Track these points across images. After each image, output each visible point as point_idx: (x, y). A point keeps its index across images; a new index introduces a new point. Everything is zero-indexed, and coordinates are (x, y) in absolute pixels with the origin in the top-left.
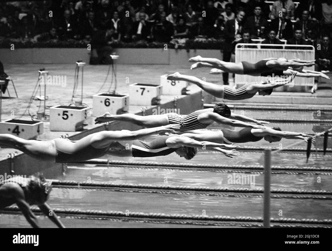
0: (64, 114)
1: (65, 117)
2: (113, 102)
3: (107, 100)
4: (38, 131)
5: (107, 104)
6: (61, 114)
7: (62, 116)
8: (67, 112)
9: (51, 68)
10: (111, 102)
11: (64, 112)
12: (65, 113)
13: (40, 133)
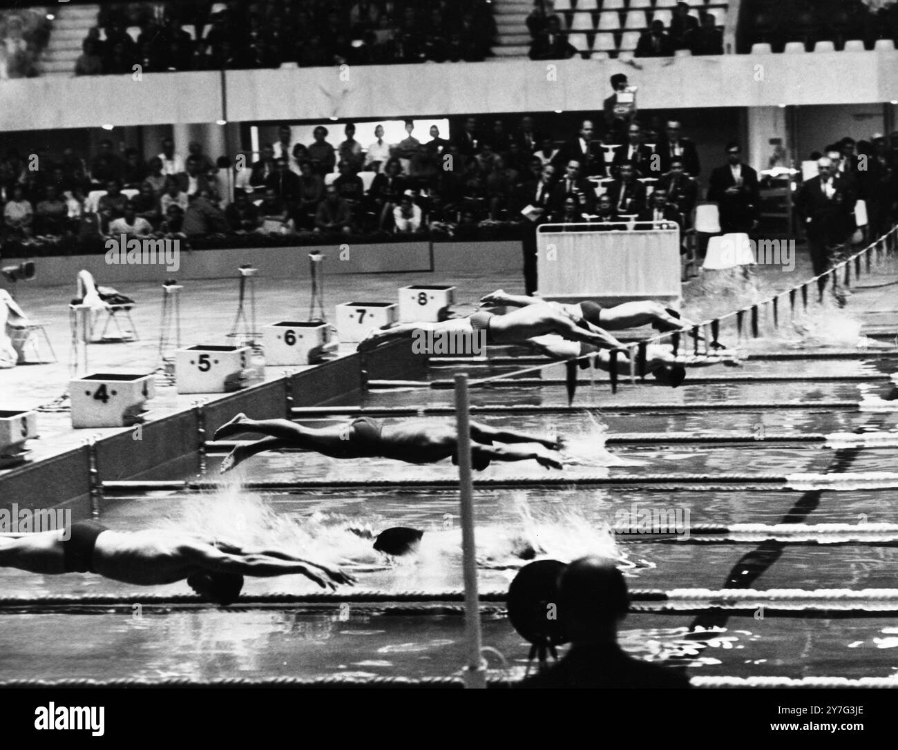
0: (201, 362)
1: (204, 366)
2: (301, 337)
3: (290, 334)
4: (145, 393)
5: (290, 340)
6: (197, 360)
7: (197, 365)
8: (207, 356)
9: (212, 286)
10: (296, 336)
11: (202, 356)
12: (203, 359)
13: (149, 396)
